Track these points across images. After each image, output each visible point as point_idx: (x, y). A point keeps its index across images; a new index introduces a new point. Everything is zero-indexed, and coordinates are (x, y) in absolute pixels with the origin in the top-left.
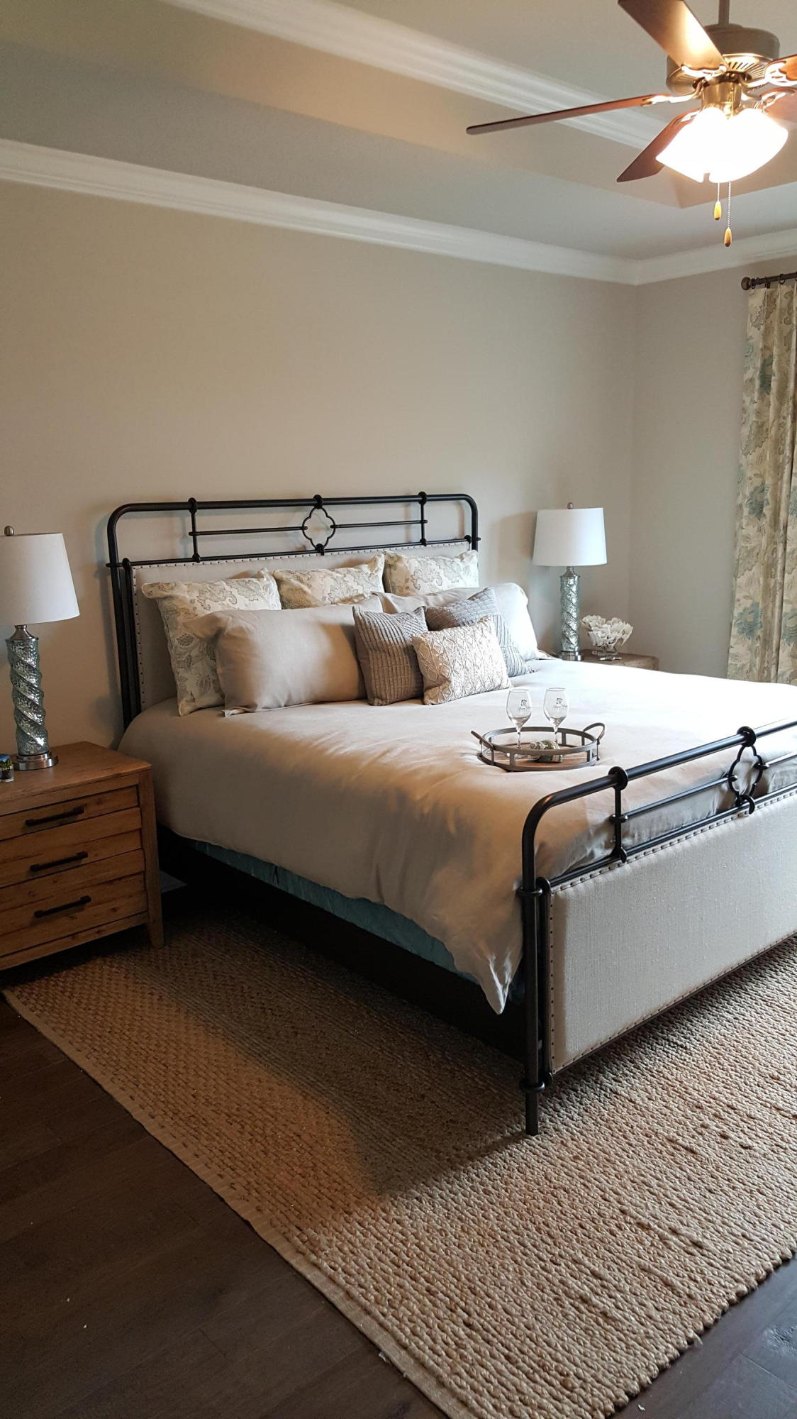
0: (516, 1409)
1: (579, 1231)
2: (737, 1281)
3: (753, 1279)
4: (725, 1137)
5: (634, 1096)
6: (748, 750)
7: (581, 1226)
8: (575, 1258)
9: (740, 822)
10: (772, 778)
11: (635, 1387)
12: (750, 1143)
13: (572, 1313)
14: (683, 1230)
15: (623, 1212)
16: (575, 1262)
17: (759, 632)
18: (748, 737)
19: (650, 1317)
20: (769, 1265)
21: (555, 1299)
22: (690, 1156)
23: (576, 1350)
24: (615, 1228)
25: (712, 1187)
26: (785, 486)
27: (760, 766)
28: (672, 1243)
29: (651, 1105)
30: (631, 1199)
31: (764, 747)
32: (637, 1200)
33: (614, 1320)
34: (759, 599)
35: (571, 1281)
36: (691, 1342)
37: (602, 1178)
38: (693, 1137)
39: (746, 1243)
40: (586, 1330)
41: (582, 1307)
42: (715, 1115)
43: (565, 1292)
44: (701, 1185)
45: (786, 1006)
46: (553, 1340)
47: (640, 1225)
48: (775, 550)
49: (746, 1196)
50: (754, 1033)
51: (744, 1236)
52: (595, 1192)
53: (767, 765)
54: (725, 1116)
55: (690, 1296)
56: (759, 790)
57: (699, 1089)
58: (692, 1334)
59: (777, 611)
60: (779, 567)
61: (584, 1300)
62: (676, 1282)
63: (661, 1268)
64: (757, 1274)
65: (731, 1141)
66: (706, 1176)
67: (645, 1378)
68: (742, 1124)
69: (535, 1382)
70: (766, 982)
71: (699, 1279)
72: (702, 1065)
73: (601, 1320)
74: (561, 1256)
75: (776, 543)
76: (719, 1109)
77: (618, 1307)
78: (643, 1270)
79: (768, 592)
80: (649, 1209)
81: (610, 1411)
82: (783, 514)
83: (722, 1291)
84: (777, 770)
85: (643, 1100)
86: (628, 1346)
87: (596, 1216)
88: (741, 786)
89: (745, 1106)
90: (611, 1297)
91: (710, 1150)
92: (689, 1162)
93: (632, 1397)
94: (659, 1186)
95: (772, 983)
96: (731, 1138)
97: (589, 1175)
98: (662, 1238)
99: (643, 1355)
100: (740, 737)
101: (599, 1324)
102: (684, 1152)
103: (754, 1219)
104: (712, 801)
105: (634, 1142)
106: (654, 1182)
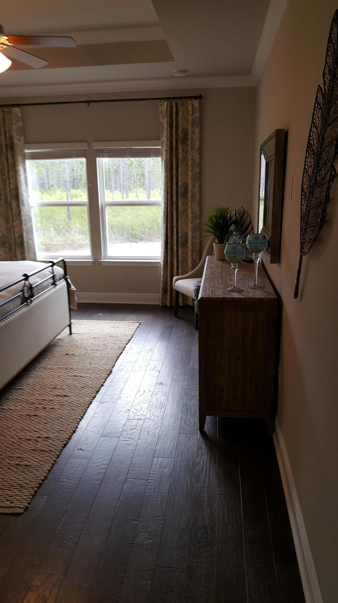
0: (8, 499)
1: (8, 449)
2: (62, 441)
3: (67, 439)
4: (45, 408)
5: (10, 407)
6: (27, 282)
7: (8, 448)
8: (10, 456)
9: (28, 307)
10: (35, 291)
11: (43, 478)
12: (53, 407)
13: (15, 469)
14: (41, 436)
15: (20, 439)
16: (10, 457)
17: (7, 245)
18: (27, 277)
19: (40, 460)
20: (70, 434)
21: (8, 469)
22: (36, 417)
23: (21, 477)
24: (19, 444)
25: (46, 422)
26: (8, 188)
27: (31, 288)
28: (39, 440)
29: (17, 408)
30: (22, 434)
31: (31, 280)
32: (23, 434)
33: (29, 465)
34: (5, 232)
35: (11, 462)
36: (55, 461)
37: (9, 433)
38: (35, 412)
39: (61, 432)
40: (22, 472)
41: (18, 467)
42: (40, 404)
43: (11, 466)
44: (42, 423)
45: (51, 368)
46: (12, 478)
47: (27, 440)
48: (8, 213)
49: (57, 421)
50: (43, 378)
51: (60, 430)
52: (9, 437)
53: (33, 286)
54: (42, 403)
55: (50, 451)
56: (32, 296)
57: (32, 399)
58: (55, 459)
59: (13, 236)
60: (11, 219)
61: (18, 465)
62: (45, 449)
63: (39, 448)
64: (68, 438)
65: (48, 409)
66: (43, 420)
67: (45, 475)
68: (49, 403)
69: (11, 490)
70: (42, 363)
71: (51, 446)
72: (30, 392)
73: (25, 467)
74: (5, 458)
75: (8, 210)
76: (40, 401)
77: (29, 462)
78: (33, 450)
79: (8, 229)
80: (28, 435)
81: (38, 486)
82: (9, 199)
83: (59, 446)
84: (36, 288)
85: (14, 408)
86: (37, 470)
87: (12, 443)
88: (27, 295)
89: (48, 398)
90: (26, 461)
91: (41, 413)
92: (36, 419)
93: (43, 480)
94: (29, 428)
95: (44, 363)
96: (47, 408)
97: (4, 434)
98: (36, 441)
99: (42, 470)
100: (24, 277)
101: (25, 469)
102: (33, 417)
103: (62, 425)
104: (19, 301)
105: (16, 420)
106: (27, 428)
